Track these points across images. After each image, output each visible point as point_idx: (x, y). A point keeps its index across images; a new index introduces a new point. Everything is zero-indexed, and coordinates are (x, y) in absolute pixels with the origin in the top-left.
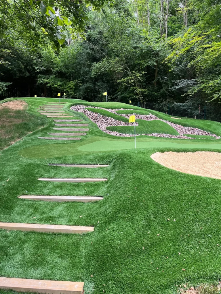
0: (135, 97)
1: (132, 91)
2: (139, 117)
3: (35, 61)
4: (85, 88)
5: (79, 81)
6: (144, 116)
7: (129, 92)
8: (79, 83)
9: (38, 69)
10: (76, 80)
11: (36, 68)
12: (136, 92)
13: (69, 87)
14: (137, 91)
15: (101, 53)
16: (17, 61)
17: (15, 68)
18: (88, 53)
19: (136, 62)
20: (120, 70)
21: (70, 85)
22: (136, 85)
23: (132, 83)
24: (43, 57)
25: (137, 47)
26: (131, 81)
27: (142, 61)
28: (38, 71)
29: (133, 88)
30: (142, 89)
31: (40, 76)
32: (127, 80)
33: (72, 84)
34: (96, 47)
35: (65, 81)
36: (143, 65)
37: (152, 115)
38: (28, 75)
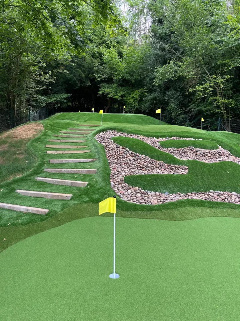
0: (216, 111)
1: (211, 103)
2: (198, 153)
3: (96, 68)
4: (152, 99)
5: (144, 90)
6: (207, 151)
7: (207, 103)
8: (145, 92)
9: (99, 77)
10: (142, 89)
11: (97, 76)
12: (217, 104)
13: (133, 97)
14: (218, 102)
15: (175, 53)
16: (77, 69)
17: (75, 77)
18: (157, 55)
19: (219, 62)
20: (192, 75)
21: (134, 95)
22: (218, 93)
23: (210, 92)
24: (105, 64)
25: (221, 42)
26: (208, 90)
27: (227, 61)
28: (99, 79)
29: (213, 99)
30: (226, 100)
31: (103, 85)
32: (204, 88)
33: (136, 94)
34: (167, 46)
35: (129, 91)
36: (230, 66)
37: (222, 149)
38: (89, 84)
